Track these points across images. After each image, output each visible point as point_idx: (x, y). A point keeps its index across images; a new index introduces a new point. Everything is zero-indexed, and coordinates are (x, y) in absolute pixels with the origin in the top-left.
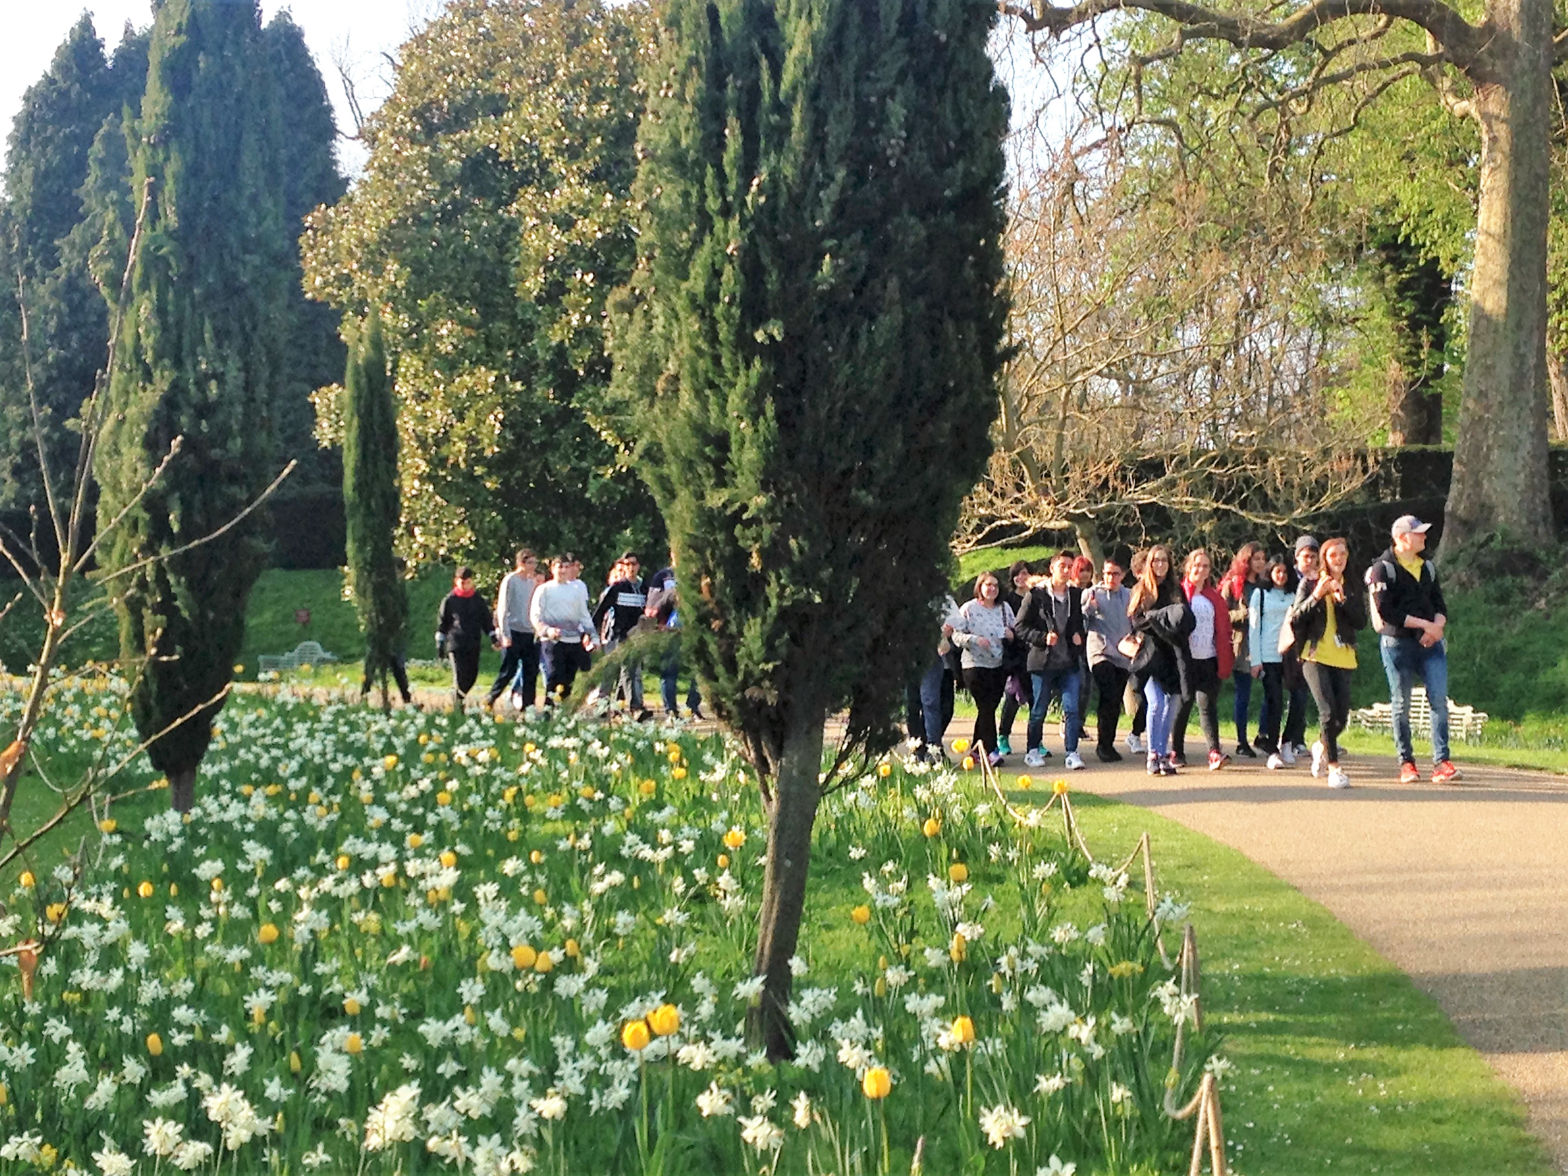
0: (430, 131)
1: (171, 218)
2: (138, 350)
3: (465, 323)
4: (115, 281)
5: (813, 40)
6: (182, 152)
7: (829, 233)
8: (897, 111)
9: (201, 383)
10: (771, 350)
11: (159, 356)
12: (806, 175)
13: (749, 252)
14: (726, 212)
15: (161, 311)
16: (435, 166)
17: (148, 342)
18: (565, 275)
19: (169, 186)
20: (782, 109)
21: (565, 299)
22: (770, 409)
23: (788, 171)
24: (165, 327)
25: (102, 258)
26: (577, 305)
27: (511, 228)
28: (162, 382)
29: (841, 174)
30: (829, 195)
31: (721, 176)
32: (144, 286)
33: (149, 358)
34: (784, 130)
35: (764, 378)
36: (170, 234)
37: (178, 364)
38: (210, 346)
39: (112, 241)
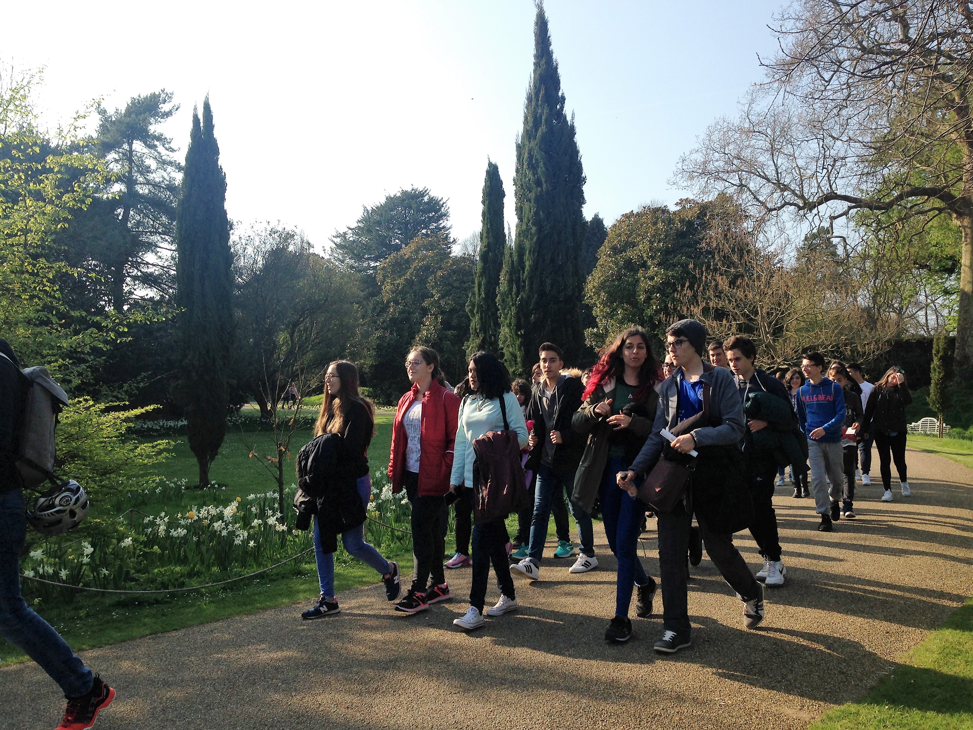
0: (615, 254)
1: (483, 295)
2: (476, 329)
3: (626, 310)
4: (471, 311)
5: (530, 266)
6: (486, 278)
7: (533, 309)
8: (548, 281)
9: (490, 338)
10: (521, 336)
11: (480, 330)
12: (529, 297)
13: (517, 313)
14: (513, 305)
15: (481, 318)
16: (616, 264)
17: (478, 327)
18: (651, 294)
19: (483, 287)
20: (524, 282)
21: (652, 301)
22: (522, 348)
23: (524, 296)
24: (482, 323)
25: (468, 306)
26: (655, 303)
27: (638, 281)
28: (481, 336)
29: (536, 296)
30: (533, 301)
31: (512, 298)
32: (477, 313)
33: (478, 331)
34: (524, 287)
35: (521, 342)
36: (483, 299)
37: (485, 333)
38: (493, 327)
39: (471, 301)
